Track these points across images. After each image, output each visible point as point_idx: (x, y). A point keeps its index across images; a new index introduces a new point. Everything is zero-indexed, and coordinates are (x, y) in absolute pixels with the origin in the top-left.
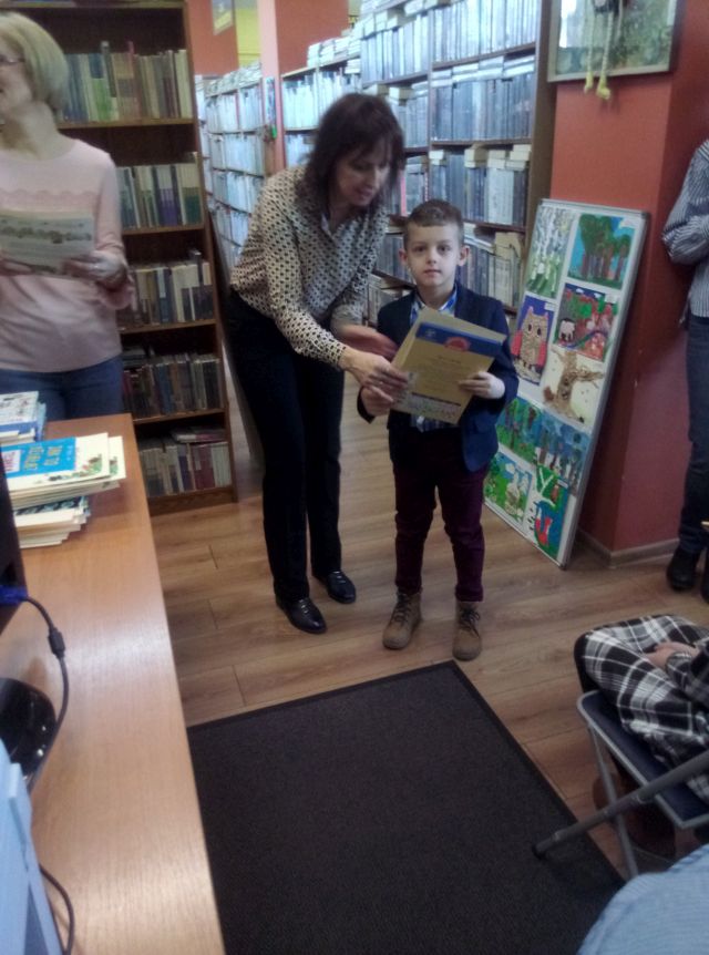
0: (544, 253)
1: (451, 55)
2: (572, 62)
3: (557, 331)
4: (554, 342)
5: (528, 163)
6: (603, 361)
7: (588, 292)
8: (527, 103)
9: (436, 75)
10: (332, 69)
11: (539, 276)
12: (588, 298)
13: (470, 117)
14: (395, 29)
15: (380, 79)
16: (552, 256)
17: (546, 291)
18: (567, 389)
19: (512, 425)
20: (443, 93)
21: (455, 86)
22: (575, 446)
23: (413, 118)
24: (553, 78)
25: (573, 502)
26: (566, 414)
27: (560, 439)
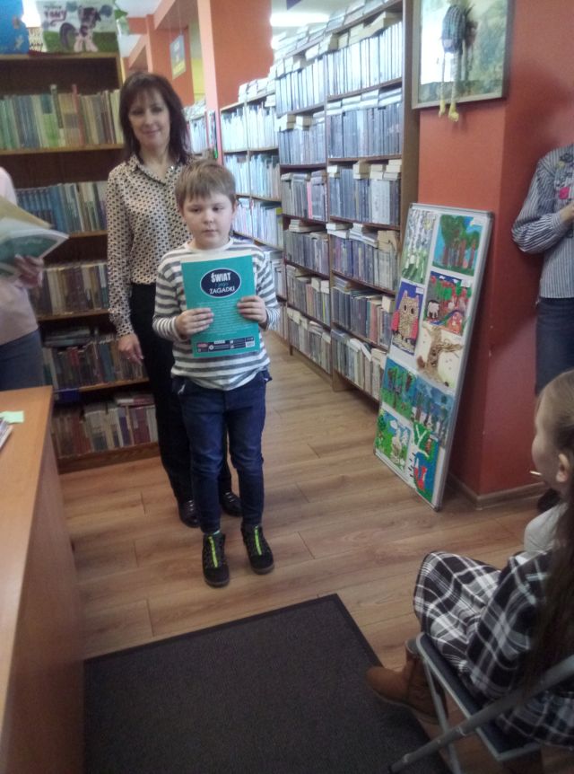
0: (414, 246)
1: (341, 90)
2: (430, 93)
3: (426, 310)
4: (424, 320)
5: (400, 174)
6: (462, 335)
7: (449, 279)
8: (397, 126)
9: (330, 106)
10: (257, 103)
11: (411, 266)
12: (448, 283)
13: (356, 139)
14: (300, 71)
15: (290, 110)
16: (420, 249)
17: (417, 277)
18: (434, 358)
19: (394, 388)
20: (335, 121)
21: (344, 114)
22: (443, 406)
23: (315, 140)
24: (416, 106)
25: (443, 453)
26: (435, 379)
27: (431, 401)
